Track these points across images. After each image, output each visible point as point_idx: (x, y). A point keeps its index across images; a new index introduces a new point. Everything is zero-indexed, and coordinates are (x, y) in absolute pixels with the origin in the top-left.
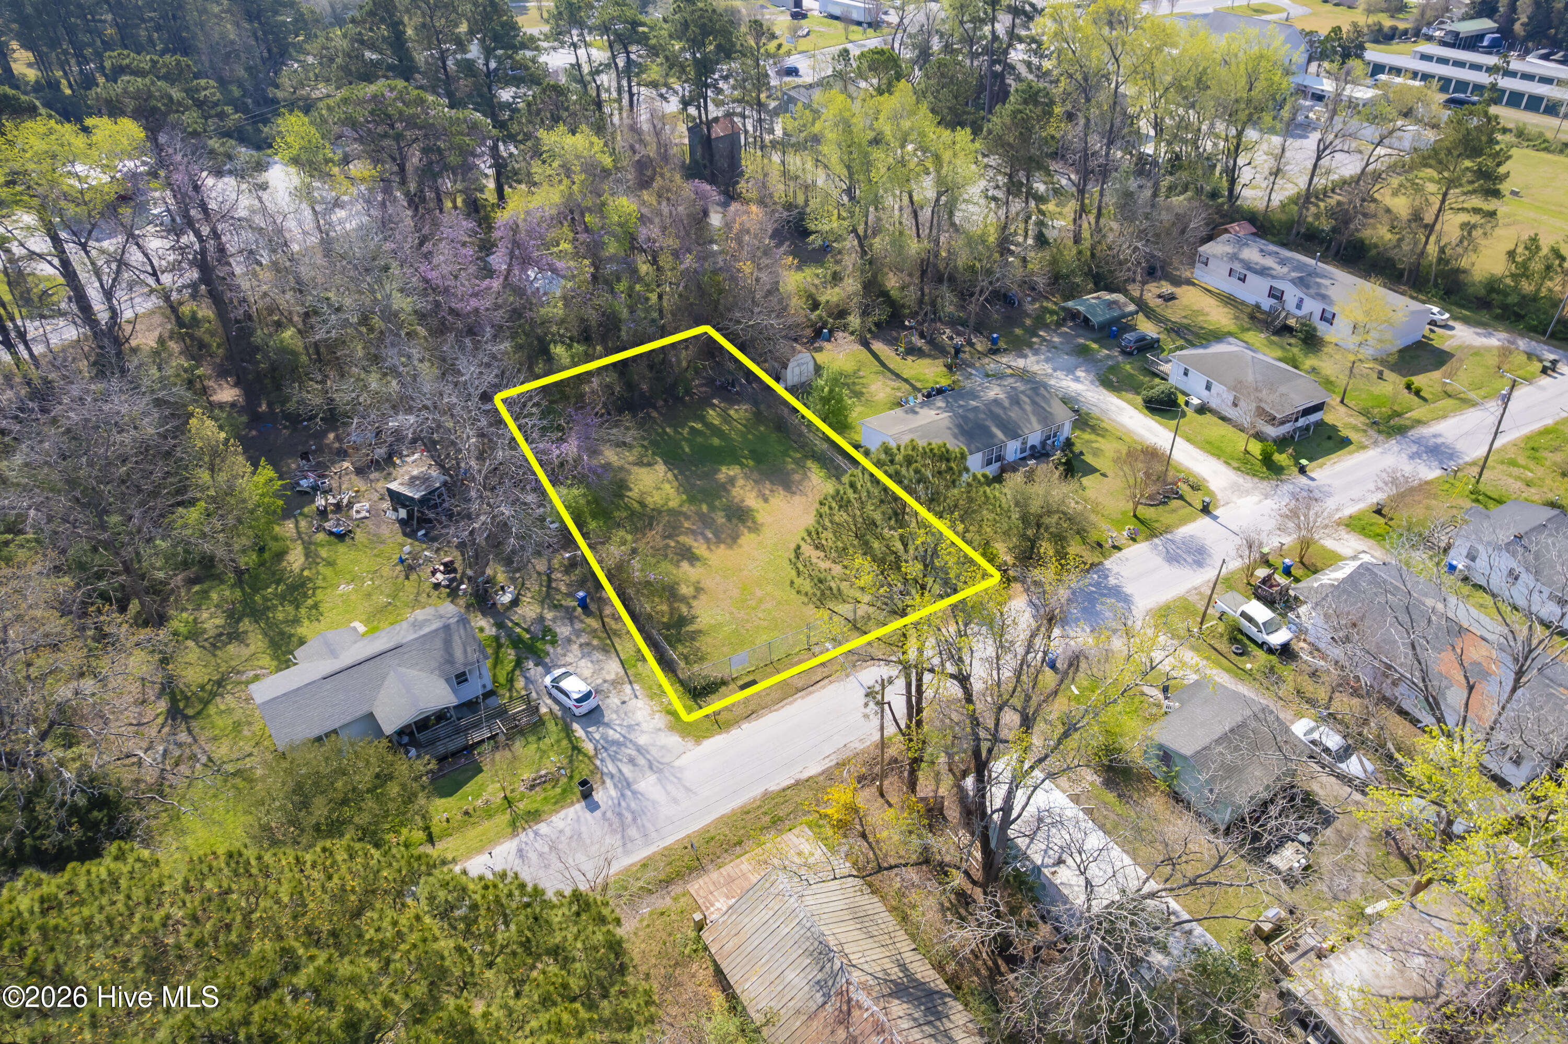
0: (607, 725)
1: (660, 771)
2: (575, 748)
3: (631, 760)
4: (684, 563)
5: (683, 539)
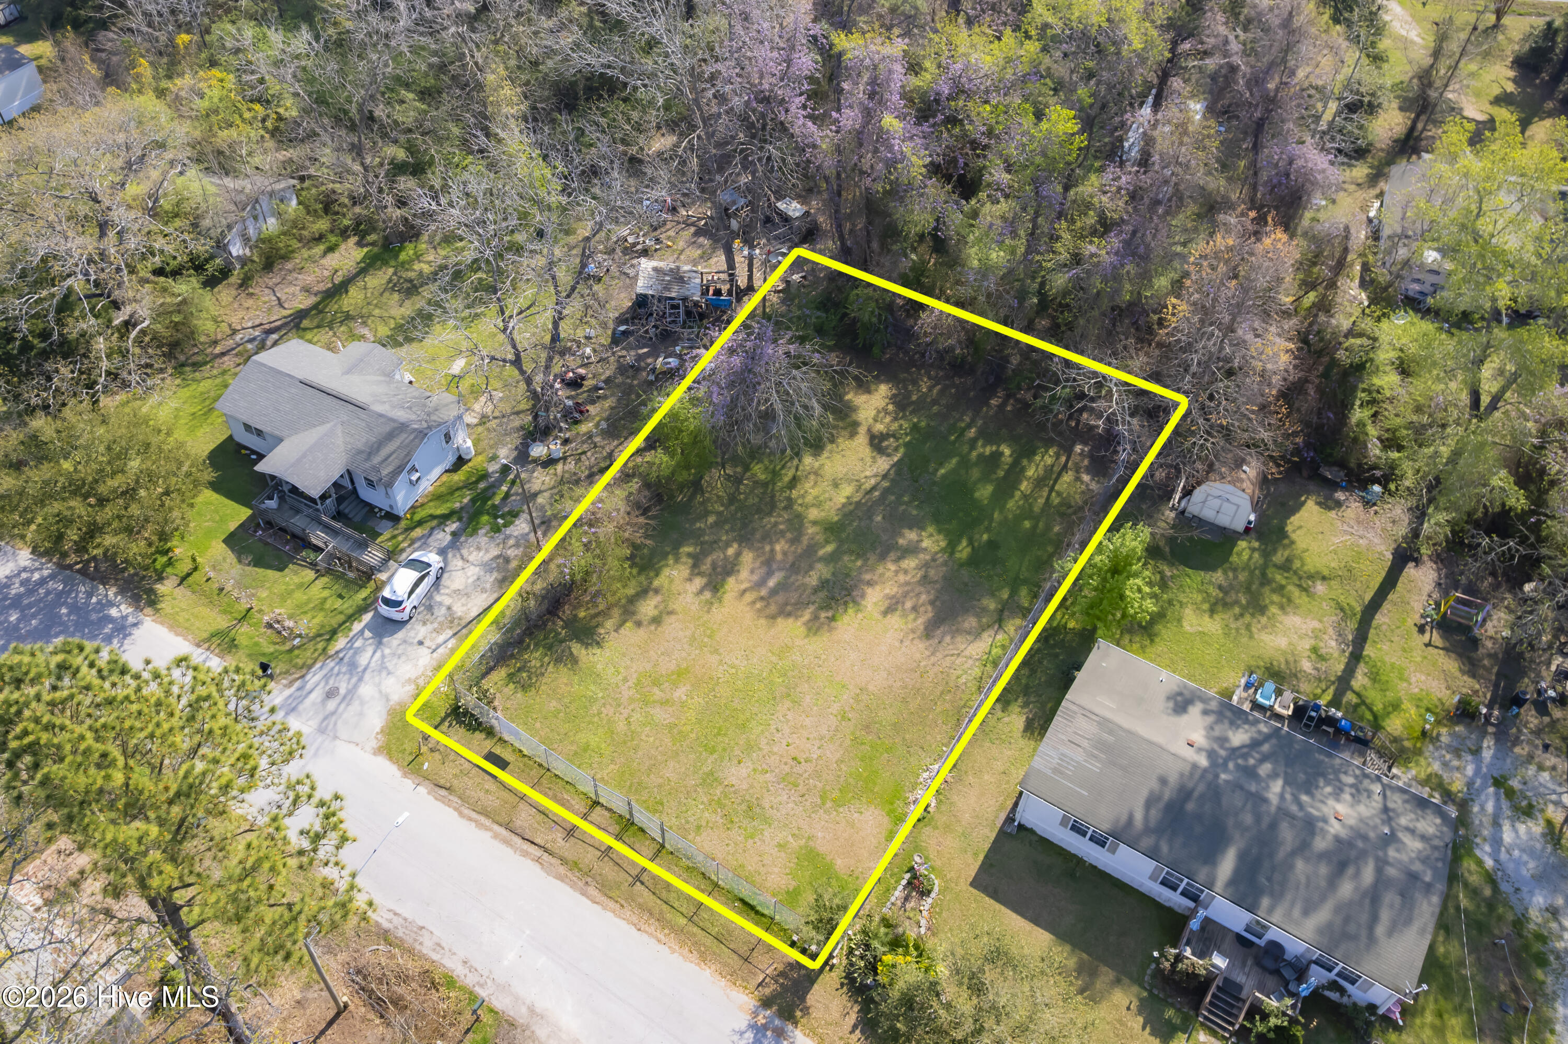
0: (378, 646)
2: (334, 633)
3: (330, 694)
4: (699, 582)
5: (748, 557)
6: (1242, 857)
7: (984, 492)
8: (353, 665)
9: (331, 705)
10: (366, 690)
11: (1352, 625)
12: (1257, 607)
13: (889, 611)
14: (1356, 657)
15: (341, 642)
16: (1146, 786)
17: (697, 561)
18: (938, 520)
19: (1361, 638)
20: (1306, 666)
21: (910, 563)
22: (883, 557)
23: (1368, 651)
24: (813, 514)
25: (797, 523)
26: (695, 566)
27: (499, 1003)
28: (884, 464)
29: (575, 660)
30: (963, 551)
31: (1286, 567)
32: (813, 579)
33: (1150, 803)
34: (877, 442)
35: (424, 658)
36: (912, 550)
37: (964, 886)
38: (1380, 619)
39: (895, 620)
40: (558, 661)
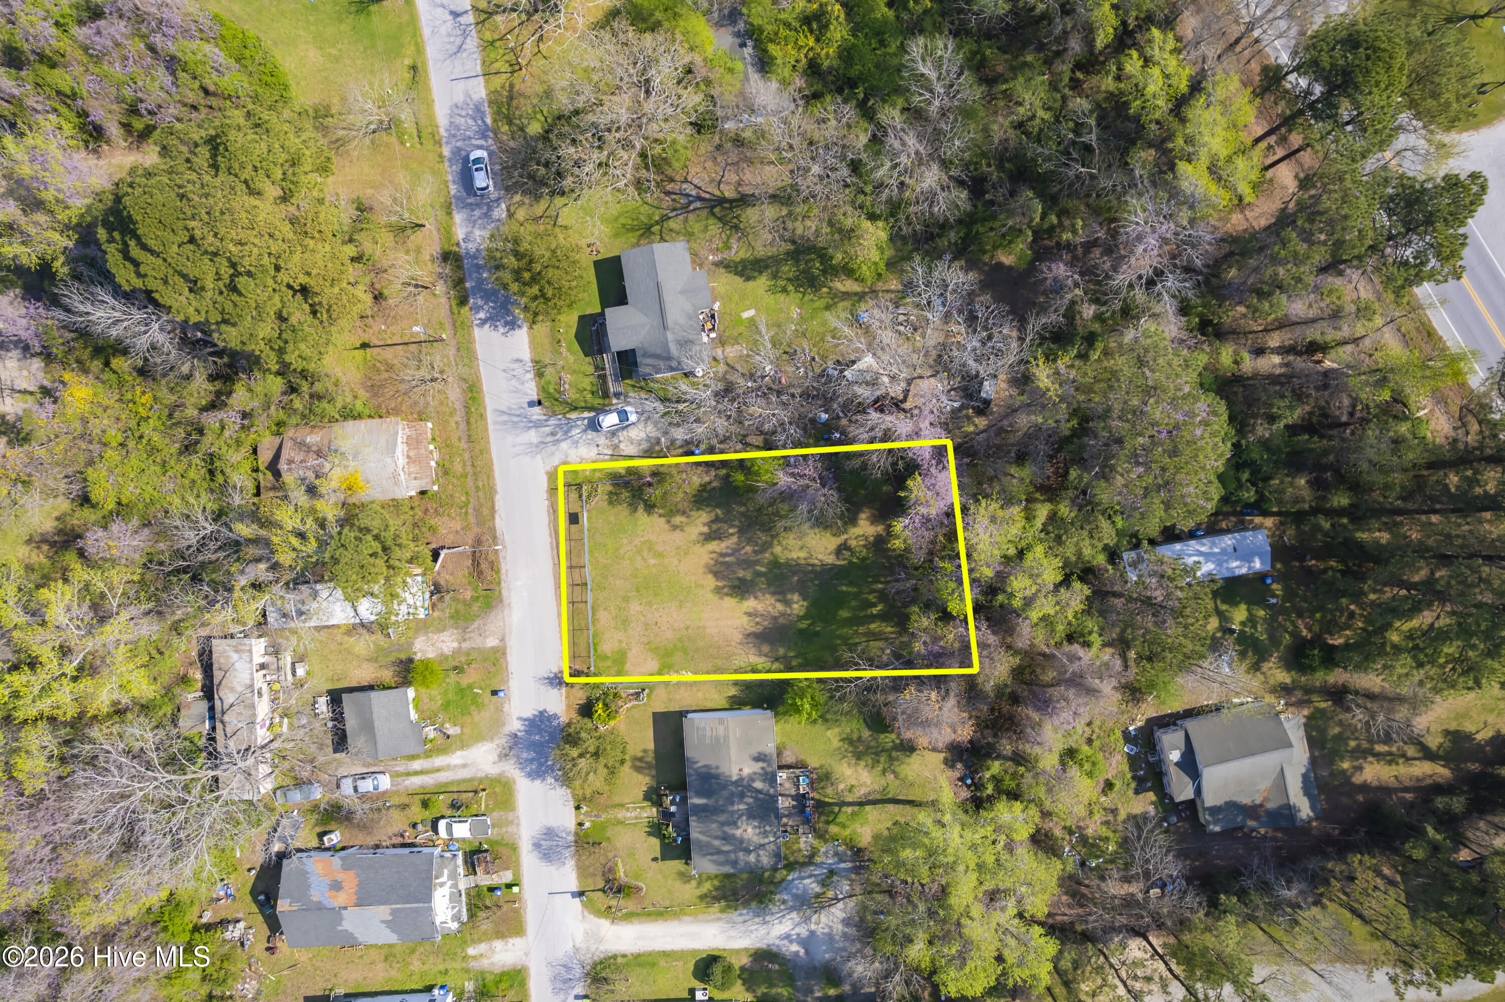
0: (585, 431)
1: (537, 446)
2: (576, 408)
3: (553, 434)
4: (705, 529)
5: (735, 539)
6: (706, 805)
7: (844, 614)
8: (569, 430)
9: (549, 439)
10: (564, 445)
11: (878, 797)
12: (858, 756)
13: (749, 614)
14: (861, 804)
15: (573, 415)
16: (712, 762)
17: (717, 520)
18: (813, 604)
19: (874, 802)
20: (841, 786)
21: (780, 607)
22: (773, 594)
23: (868, 808)
24: (777, 550)
25: (766, 546)
26: (712, 522)
27: (504, 592)
28: (830, 559)
29: (635, 510)
30: (803, 625)
31: (891, 759)
32: (741, 573)
33: (706, 766)
34: (842, 548)
35: (593, 452)
36: (787, 603)
37: (650, 711)
38: (891, 807)
39: (745, 619)
40: (630, 505)
